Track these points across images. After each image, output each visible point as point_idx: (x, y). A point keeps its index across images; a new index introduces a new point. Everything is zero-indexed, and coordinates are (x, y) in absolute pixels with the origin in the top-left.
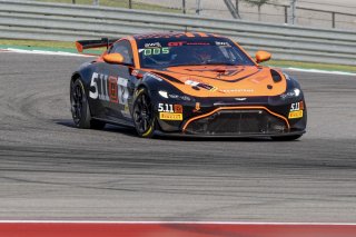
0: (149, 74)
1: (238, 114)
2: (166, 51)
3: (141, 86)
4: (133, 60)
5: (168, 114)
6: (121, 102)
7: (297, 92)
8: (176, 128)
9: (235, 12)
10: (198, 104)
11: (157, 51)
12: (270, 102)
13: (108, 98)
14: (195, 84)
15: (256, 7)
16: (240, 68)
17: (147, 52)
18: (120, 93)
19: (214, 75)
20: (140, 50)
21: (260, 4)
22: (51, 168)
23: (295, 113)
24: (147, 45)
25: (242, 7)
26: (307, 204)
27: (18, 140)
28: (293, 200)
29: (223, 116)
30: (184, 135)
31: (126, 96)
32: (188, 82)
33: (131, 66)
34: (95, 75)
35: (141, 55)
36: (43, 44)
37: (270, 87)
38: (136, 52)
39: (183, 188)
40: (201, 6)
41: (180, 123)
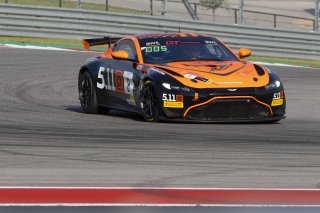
0: (152, 69)
1: (230, 103)
2: (164, 49)
3: (147, 79)
4: (136, 57)
5: (171, 103)
6: (126, 92)
7: (278, 84)
8: (178, 115)
9: (194, 14)
10: (196, 94)
11: (157, 49)
12: (256, 92)
13: (114, 89)
14: (193, 77)
15: (211, 10)
16: (229, 63)
17: (148, 49)
18: (126, 84)
19: (208, 69)
20: (143, 48)
21: (214, 8)
22: (41, 143)
23: (277, 101)
24: (148, 44)
25: (200, 9)
26: (253, 173)
27: (13, 120)
28: (242, 169)
29: (217, 104)
30: (185, 120)
31: (132, 87)
32: (187, 76)
33: (135, 62)
34: (102, 69)
35: (143, 52)
36: (35, 40)
37: (256, 80)
38: (139, 50)
39: (151, 160)
40: (166, 9)
41: (181, 111)
